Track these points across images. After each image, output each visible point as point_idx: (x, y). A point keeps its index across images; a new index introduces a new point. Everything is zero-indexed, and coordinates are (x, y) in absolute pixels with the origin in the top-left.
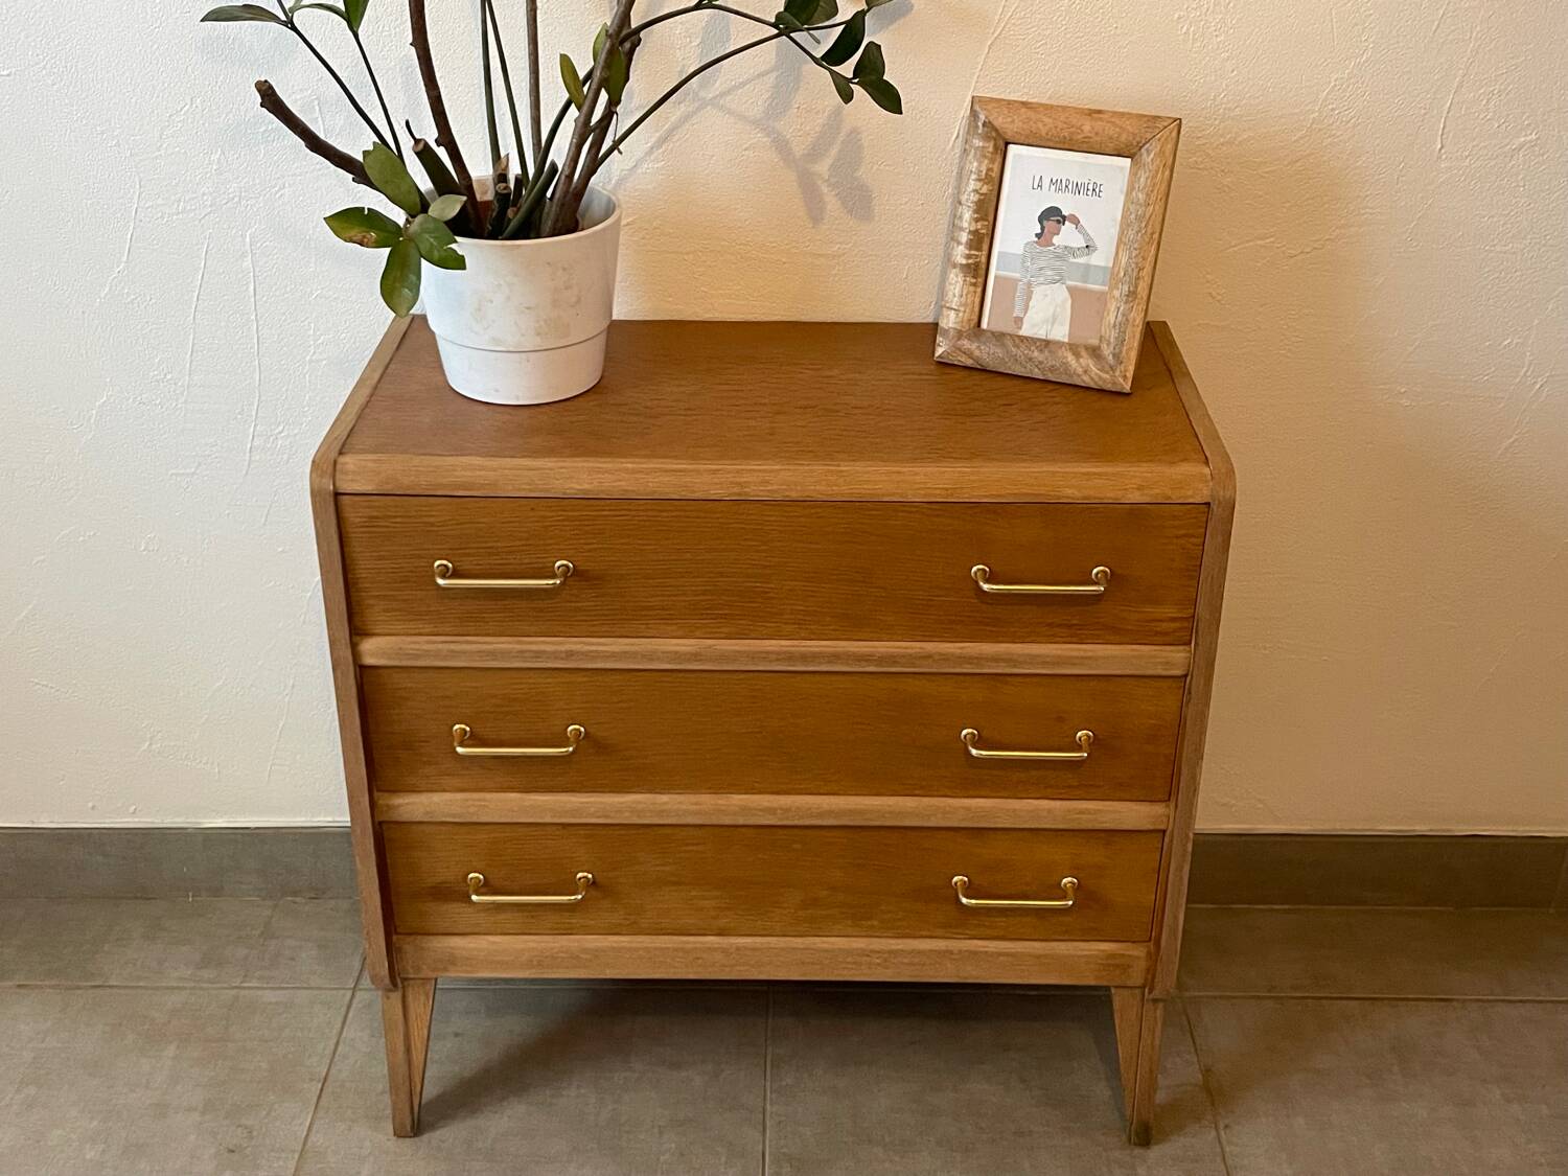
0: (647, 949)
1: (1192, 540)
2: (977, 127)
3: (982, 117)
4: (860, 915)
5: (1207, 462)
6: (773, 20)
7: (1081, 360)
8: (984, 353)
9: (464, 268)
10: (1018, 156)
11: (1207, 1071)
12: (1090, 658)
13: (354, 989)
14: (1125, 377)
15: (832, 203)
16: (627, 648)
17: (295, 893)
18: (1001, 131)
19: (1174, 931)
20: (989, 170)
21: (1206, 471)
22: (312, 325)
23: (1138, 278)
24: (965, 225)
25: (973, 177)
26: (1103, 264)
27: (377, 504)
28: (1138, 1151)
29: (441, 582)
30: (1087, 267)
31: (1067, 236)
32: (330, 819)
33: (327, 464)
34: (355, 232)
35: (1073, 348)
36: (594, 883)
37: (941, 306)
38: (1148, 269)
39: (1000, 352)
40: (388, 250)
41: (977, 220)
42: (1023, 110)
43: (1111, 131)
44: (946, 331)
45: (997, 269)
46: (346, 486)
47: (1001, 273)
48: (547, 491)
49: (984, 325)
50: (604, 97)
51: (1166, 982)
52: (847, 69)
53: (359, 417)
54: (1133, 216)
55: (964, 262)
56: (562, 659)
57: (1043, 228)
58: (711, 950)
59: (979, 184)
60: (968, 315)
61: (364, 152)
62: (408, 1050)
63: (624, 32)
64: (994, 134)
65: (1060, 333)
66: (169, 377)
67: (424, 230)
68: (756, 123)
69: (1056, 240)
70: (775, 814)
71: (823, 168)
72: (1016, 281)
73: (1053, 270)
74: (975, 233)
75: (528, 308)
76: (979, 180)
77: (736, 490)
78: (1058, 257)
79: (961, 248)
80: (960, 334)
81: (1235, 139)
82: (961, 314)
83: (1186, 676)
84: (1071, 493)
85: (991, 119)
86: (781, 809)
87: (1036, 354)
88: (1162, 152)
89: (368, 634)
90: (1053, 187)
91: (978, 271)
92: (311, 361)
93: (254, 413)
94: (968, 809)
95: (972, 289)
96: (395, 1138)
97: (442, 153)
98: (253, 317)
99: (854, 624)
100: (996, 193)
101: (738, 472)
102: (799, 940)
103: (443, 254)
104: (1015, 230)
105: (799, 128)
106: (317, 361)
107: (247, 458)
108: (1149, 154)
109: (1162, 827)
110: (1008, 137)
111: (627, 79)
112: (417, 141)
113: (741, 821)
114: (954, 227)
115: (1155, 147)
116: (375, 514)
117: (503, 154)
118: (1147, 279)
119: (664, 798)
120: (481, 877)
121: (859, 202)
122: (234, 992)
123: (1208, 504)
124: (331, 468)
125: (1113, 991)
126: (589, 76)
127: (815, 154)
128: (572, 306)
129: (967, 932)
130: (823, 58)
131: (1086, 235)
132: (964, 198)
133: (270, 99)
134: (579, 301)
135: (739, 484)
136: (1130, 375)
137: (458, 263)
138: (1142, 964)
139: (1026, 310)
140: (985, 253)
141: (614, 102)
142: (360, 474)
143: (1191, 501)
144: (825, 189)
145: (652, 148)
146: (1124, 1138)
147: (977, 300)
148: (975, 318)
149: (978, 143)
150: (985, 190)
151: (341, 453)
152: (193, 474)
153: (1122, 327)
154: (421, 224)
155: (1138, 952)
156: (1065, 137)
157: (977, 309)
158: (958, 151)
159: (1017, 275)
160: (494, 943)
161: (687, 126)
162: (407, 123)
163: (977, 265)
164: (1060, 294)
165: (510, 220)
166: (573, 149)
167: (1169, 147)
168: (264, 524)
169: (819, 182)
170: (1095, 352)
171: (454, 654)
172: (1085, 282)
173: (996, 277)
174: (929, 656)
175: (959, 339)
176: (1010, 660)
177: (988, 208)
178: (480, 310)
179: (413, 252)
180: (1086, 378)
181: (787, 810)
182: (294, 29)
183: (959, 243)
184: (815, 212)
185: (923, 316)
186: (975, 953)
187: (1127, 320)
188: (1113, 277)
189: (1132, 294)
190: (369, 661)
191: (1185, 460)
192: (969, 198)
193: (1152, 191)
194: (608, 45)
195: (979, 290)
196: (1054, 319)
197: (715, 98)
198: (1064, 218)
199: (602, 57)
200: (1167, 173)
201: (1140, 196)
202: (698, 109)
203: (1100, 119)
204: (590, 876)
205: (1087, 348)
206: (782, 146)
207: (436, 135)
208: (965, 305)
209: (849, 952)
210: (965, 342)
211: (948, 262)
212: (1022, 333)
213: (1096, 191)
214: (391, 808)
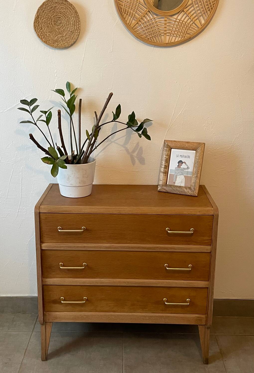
0: (98, 315)
1: (210, 223)
2: (165, 146)
3: (166, 144)
4: (144, 307)
5: (213, 207)
6: (126, 123)
7: (187, 190)
8: (168, 189)
9: (67, 169)
10: (173, 151)
11: (221, 350)
12: (191, 248)
13: (32, 332)
14: (196, 193)
15: (137, 161)
16: (95, 246)
17: (19, 312)
18: (170, 146)
19: (211, 310)
20: (168, 154)
21: (213, 209)
22: (33, 186)
23: (198, 173)
24: (163, 164)
25: (165, 155)
26: (191, 171)
27: (48, 215)
28: (206, 365)
29: (59, 230)
30: (188, 172)
31: (183, 166)
32: (28, 295)
33: (38, 207)
34: (46, 162)
35: (186, 187)
36: (87, 300)
37: (159, 180)
38: (200, 171)
39: (171, 189)
40: (53, 165)
41: (166, 163)
42: (174, 142)
43: (192, 146)
44: (160, 185)
45: (170, 172)
46: (41, 211)
47: (171, 173)
48: (81, 212)
49: (168, 184)
50: (94, 138)
51: (210, 323)
52: (140, 132)
53: (44, 199)
54: (196, 162)
55: (163, 171)
56: (83, 248)
57: (179, 164)
58: (112, 315)
59: (166, 156)
60: (165, 181)
61: (48, 148)
62: (46, 340)
63: (98, 127)
64: (169, 147)
65: (183, 185)
66: (3, 197)
67: (59, 162)
68: (122, 146)
69: (181, 167)
70: (125, 283)
71: (135, 154)
72: (174, 175)
73: (181, 172)
74: (165, 165)
75: (78, 178)
76: (166, 155)
77: (119, 212)
78: (182, 170)
79: (163, 168)
80: (163, 185)
81: (216, 149)
82: (163, 181)
83: (211, 252)
84: (185, 213)
85: (168, 144)
86: (127, 282)
87: (178, 189)
88: (201, 149)
89: (43, 243)
90: (180, 157)
91: (166, 173)
92: (32, 193)
93: (19, 204)
94: (166, 282)
95: (165, 176)
96: (41, 361)
97: (62, 149)
98: (21, 184)
99: (142, 241)
100: (169, 158)
101: (119, 208)
102: (131, 313)
103: (63, 166)
104: (173, 165)
105: (130, 147)
106: (33, 193)
107: (17, 214)
108: (199, 150)
109: (207, 287)
110: (172, 147)
111: (98, 136)
112: (58, 147)
113: (119, 285)
114: (161, 165)
115: (200, 148)
116: (47, 217)
117: (73, 150)
118: (200, 174)
119: (103, 279)
120: (63, 298)
121: (142, 161)
122: (6, 332)
123: (213, 215)
124: (39, 208)
125: (199, 326)
126: (91, 134)
127: (134, 151)
128: (86, 178)
129: (167, 312)
130: (136, 130)
131: (187, 166)
132: (163, 159)
133: (32, 137)
134: (88, 177)
135: (119, 211)
136: (197, 192)
137: (66, 168)
138: (205, 319)
139: (176, 180)
140: (167, 170)
141: (96, 139)
142: (44, 209)
143: (210, 214)
144: (136, 159)
145: (102, 150)
146: (202, 363)
147: (166, 179)
148: (166, 182)
149: (166, 148)
150: (167, 157)
151: (40, 205)
152: (6, 217)
153: (195, 183)
154: (59, 161)
155: (203, 316)
156: (182, 147)
157: (166, 181)
158: (162, 151)
159: (174, 174)
160: (65, 313)
161: (109, 146)
162: (56, 143)
163: (166, 172)
164: (182, 177)
165: (74, 162)
166: (88, 148)
167: (203, 148)
168: (20, 228)
169: (134, 157)
170: (190, 188)
171: (61, 247)
172: (187, 175)
173: (170, 174)
174: (157, 248)
175: (163, 186)
176: (174, 248)
177: (168, 161)
178: (68, 178)
179: (57, 165)
180: (188, 193)
181: (128, 282)
182: (36, 125)
183: (162, 168)
184: (133, 163)
185: (156, 184)
186: (168, 316)
187: (196, 181)
188: (193, 173)
189: (197, 177)
190: (43, 248)
191: (208, 207)
192: (164, 159)
193: (200, 157)
194: (95, 128)
195: (166, 177)
196: (181, 182)
197: (114, 141)
198: (183, 162)
199: (94, 131)
200: (203, 153)
201: (198, 157)
202: (111, 143)
203: (189, 143)
204: (86, 298)
205: (188, 187)
206: (127, 150)
207: (62, 145)
208: (164, 180)
209: (142, 316)
210: (164, 187)
211: (160, 171)
212: (175, 185)
213: (189, 157)
214: (45, 282)
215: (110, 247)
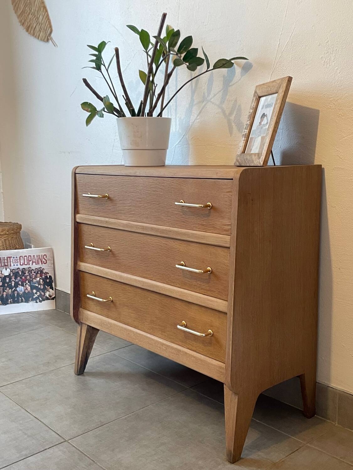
4: (163, 330)
7: (256, 158)
12: (207, 236)
15: (235, 128)
19: (229, 355)
34: (86, 109)
40: (90, 113)
42: (263, 86)
43: (275, 85)
45: (251, 135)
46: (77, 172)
55: (243, 134)
57: (261, 120)
60: (241, 149)
62: (80, 347)
64: (256, 95)
68: (219, 106)
69: (262, 123)
71: (232, 118)
72: (254, 138)
73: (260, 132)
74: (247, 125)
76: (250, 109)
78: (261, 128)
79: (244, 130)
83: (230, 247)
89: (78, 213)
90: (265, 108)
94: (182, 292)
95: (244, 141)
96: (74, 374)
100: (254, 112)
102: (149, 335)
105: (227, 107)
109: (226, 311)
120: (94, 293)
123: (232, 179)
125: (224, 385)
127: (231, 113)
128: (140, 138)
129: (187, 346)
131: (267, 119)
133: (85, 82)
136: (263, 160)
137: (102, 116)
140: (248, 130)
143: (228, 178)
147: (244, 145)
149: (254, 101)
156: (267, 90)
159: (254, 136)
163: (246, 134)
164: (260, 139)
167: (285, 85)
169: (232, 122)
174: (170, 231)
177: (251, 117)
179: (95, 114)
180: (255, 163)
181: (143, 282)
182: (101, 72)
184: (231, 131)
186: (186, 353)
190: (78, 220)
196: (257, 147)
197: (210, 99)
198: (265, 116)
200: (283, 93)
204: (112, 298)
208: (241, 146)
213: (271, 105)
214: (80, 266)
215: (127, 225)
